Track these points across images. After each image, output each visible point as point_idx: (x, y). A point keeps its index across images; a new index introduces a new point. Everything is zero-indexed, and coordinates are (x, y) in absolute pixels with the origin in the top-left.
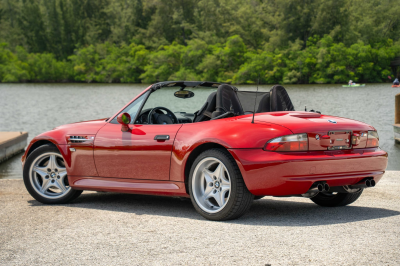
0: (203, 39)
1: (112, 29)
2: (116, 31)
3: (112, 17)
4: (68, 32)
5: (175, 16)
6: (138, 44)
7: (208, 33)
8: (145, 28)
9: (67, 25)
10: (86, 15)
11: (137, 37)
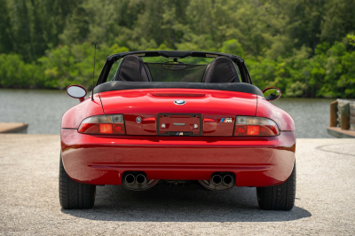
0: (196, 43)
1: (91, 28)
2: (95, 30)
3: (92, 14)
4: (39, 30)
5: (166, 16)
6: (121, 46)
7: (202, 37)
8: (130, 28)
9: (38, 22)
10: (60, 11)
11: (120, 39)
